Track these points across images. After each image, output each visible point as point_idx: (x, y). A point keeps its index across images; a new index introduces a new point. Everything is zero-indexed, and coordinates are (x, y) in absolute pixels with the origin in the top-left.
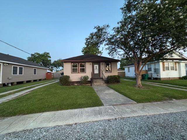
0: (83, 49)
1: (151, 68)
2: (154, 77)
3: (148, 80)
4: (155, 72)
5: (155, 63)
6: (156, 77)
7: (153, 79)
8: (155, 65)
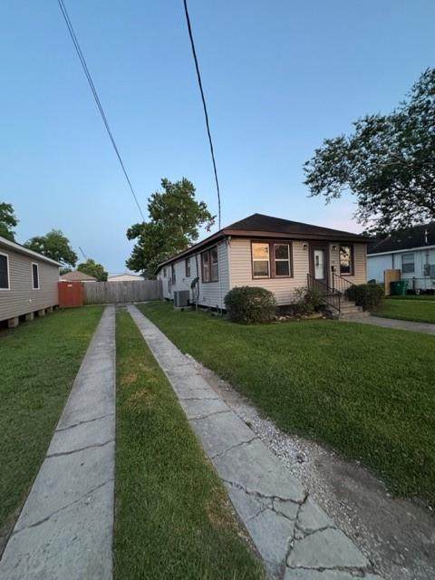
0: (152, 199)
1: (413, 264)
2: (423, 288)
3: (409, 296)
4: (428, 275)
5: (427, 250)
6: (430, 288)
7: (420, 294)
8: (427, 255)
